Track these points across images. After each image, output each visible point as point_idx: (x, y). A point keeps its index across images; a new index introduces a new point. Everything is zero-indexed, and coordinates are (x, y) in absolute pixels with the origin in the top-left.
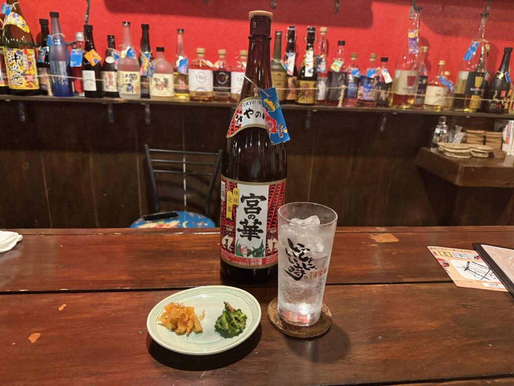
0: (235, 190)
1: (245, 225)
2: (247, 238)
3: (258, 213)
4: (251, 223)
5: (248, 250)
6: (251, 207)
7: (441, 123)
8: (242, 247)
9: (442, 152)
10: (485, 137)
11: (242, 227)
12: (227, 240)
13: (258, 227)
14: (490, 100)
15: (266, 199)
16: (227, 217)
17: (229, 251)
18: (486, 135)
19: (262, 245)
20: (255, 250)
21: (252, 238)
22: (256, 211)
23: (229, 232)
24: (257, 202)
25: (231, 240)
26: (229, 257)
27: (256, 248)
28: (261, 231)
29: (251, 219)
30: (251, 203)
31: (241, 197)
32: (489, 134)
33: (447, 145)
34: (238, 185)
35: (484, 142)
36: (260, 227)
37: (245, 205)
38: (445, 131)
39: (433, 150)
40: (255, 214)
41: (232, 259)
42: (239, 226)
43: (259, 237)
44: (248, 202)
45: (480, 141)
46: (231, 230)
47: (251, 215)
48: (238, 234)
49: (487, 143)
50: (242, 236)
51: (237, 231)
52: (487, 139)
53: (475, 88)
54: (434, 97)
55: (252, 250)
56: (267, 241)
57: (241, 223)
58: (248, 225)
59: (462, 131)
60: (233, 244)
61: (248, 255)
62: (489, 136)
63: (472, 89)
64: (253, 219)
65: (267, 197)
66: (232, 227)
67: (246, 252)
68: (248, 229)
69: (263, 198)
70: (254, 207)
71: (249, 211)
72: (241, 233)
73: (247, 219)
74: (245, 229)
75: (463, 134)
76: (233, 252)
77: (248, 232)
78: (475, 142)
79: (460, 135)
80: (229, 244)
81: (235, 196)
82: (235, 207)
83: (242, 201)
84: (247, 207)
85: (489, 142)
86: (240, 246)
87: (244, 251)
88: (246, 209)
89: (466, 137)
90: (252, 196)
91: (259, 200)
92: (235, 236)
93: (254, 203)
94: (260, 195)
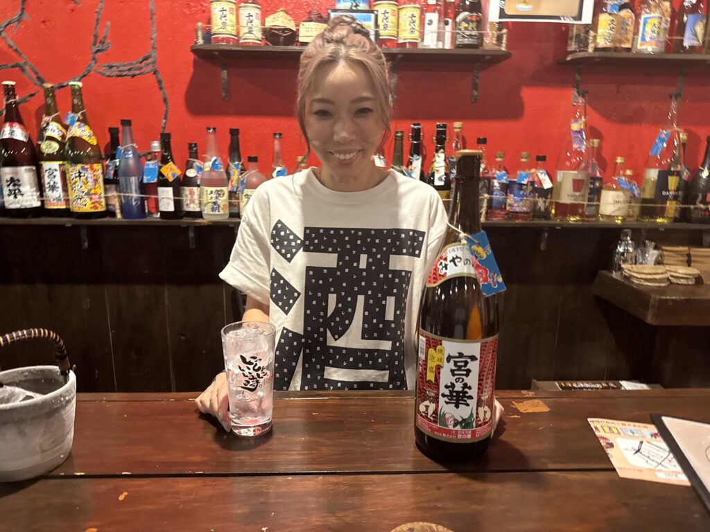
0: (439, 347)
1: (451, 389)
2: (454, 405)
3: (467, 375)
4: (458, 387)
5: (455, 420)
6: (459, 368)
7: (624, 238)
8: (447, 416)
9: (628, 278)
10: (689, 255)
11: (447, 392)
12: (427, 407)
13: (467, 393)
14: (692, 207)
15: (476, 359)
16: (427, 379)
17: (430, 420)
18: (691, 253)
19: (472, 414)
20: (464, 420)
21: (460, 405)
22: (465, 373)
23: (430, 397)
24: (466, 363)
25: (432, 407)
26: (431, 428)
27: (464, 418)
28: (471, 397)
29: (458, 383)
30: (459, 364)
31: (446, 356)
32: (695, 251)
33: (635, 268)
34: (443, 342)
35: (689, 263)
36: (470, 393)
37: (451, 365)
38: (631, 249)
39: (615, 275)
40: (464, 377)
41: (433, 430)
42: (443, 390)
43: (468, 405)
44: (456, 363)
45: (682, 261)
46: (433, 395)
47: (459, 379)
48: (442, 400)
49: (692, 264)
50: (447, 403)
51: (440, 396)
52: (693, 259)
53: (669, 191)
54: (612, 204)
55: (460, 420)
56: (477, 410)
57: (446, 387)
58: (455, 389)
59: (656, 248)
60: (435, 412)
61: (455, 425)
62: (694, 253)
63: (664, 193)
64: (461, 382)
65: (478, 356)
66: (435, 391)
67: (453, 422)
68: (454, 394)
69: (473, 358)
70: (463, 368)
71: (456, 372)
72: (446, 399)
73: (454, 382)
74: (451, 395)
75: (656, 252)
76: (435, 422)
77: (455, 398)
78: (676, 263)
79: (652, 254)
80: (430, 411)
81: (439, 355)
82: (439, 368)
83: (448, 360)
84: (454, 368)
85: (695, 262)
86: (444, 415)
87: (450, 421)
88: (452, 371)
89: (661, 256)
90: (461, 355)
91: (469, 360)
92: (438, 402)
93: (463, 364)
94: (470, 355)
